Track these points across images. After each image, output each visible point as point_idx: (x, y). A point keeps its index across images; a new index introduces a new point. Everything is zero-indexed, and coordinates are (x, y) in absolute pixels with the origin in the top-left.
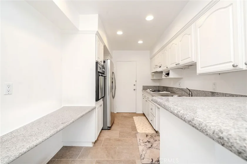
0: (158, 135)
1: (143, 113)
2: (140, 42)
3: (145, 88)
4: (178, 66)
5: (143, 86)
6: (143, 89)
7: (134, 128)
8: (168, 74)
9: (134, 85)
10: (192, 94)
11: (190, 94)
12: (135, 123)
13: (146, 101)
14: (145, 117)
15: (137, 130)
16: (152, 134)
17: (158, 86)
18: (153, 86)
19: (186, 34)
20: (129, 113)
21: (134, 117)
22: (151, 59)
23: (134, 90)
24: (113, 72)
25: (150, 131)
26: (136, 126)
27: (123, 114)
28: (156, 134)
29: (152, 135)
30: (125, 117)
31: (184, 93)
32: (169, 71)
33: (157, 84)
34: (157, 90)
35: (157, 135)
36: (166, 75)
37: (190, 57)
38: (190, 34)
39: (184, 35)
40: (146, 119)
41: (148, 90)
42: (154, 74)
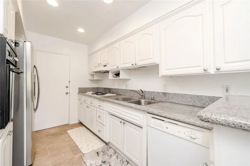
0: (110, 147)
1: (79, 122)
2: (81, 30)
3: (82, 91)
4: (135, 66)
5: (79, 88)
6: (79, 92)
7: (75, 149)
8: (118, 75)
9: (67, 87)
10: (144, 95)
11: (142, 95)
12: (74, 140)
13: (88, 107)
14: (84, 128)
15: (82, 150)
16: (102, 148)
17: (97, 88)
18: (91, 88)
19: (148, 34)
20: (59, 127)
21: (69, 132)
22: (89, 55)
23: (67, 93)
24: (35, 67)
25: (99, 145)
26: (78, 145)
27: (47, 130)
28: (106, 146)
29: (103, 150)
30: (54, 135)
31: (132, 95)
32: (120, 71)
33: (96, 86)
34: (100, 92)
35: (108, 148)
36: (115, 76)
37: (151, 58)
38: (152, 35)
39: (144, 34)
40: (86, 129)
41: (88, 92)
42: (94, 73)
